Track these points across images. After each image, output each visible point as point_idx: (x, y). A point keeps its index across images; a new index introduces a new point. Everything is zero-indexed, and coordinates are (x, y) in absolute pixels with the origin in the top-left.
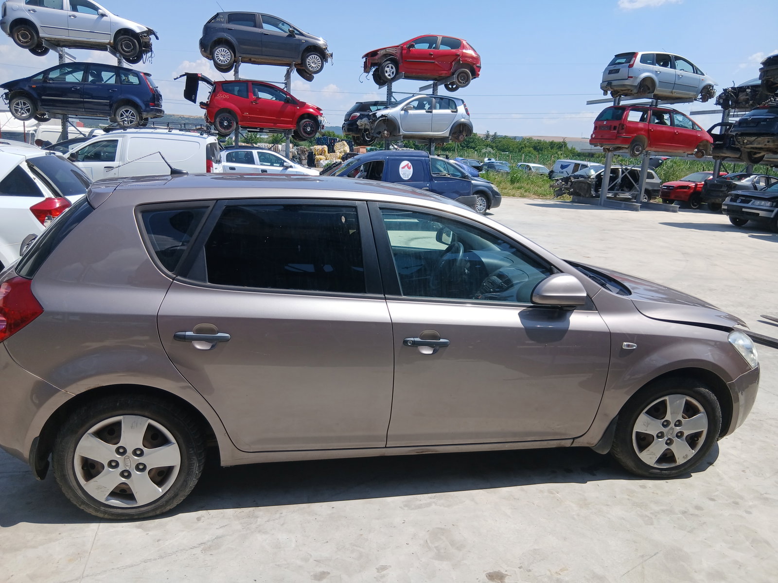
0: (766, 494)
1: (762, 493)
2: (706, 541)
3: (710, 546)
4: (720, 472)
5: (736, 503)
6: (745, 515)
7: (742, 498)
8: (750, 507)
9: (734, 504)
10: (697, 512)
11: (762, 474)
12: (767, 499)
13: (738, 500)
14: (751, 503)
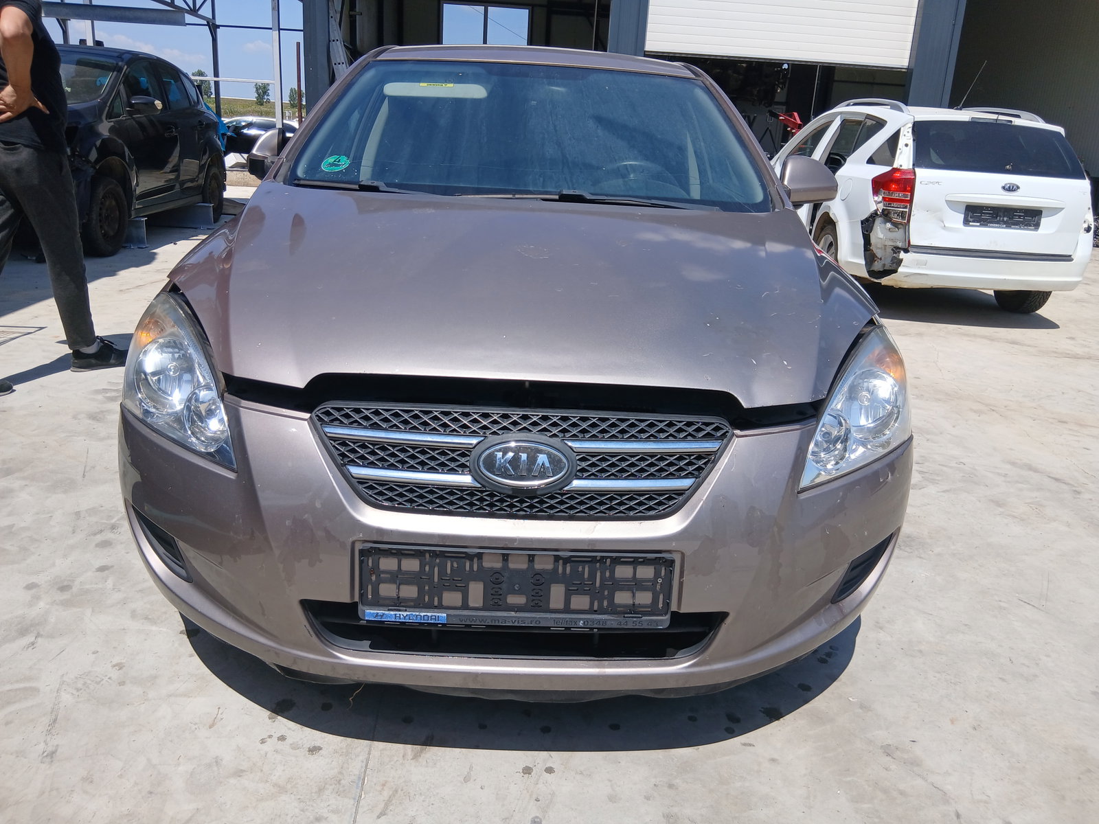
0: (33, 644)
1: (39, 640)
2: (50, 515)
3: (38, 514)
4: (154, 628)
5: (64, 588)
6: (33, 579)
7: (67, 604)
8: (37, 598)
9: (65, 583)
10: (99, 538)
11: (78, 690)
12: (23, 632)
13: (66, 596)
14: (42, 604)
